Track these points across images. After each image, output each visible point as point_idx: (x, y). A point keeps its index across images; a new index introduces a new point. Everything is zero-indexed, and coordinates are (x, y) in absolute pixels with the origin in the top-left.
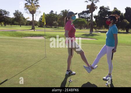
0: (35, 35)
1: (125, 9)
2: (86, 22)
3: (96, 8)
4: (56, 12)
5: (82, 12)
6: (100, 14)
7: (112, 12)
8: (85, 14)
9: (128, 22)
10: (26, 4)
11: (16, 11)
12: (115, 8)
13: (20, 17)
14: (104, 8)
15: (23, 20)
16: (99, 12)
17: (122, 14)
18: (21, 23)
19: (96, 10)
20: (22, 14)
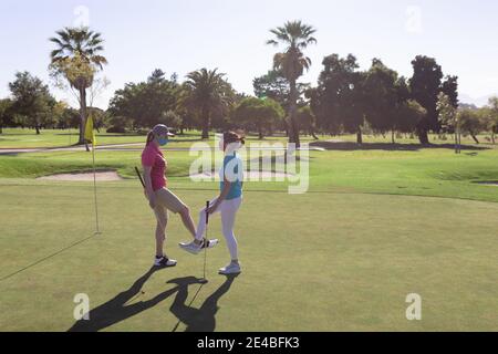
0: (85, 167)
1: (413, 62)
2: (280, 113)
3: (306, 63)
4: (174, 76)
5: (267, 73)
6: (326, 84)
7: (365, 73)
8: (278, 80)
9: (421, 109)
10: (55, 53)
11: (18, 75)
12: (376, 62)
13: (35, 98)
14: (337, 61)
15: (46, 107)
16: (323, 75)
17: (402, 79)
18: (38, 120)
19: (305, 69)
20: (43, 84)
